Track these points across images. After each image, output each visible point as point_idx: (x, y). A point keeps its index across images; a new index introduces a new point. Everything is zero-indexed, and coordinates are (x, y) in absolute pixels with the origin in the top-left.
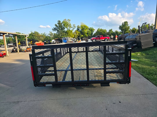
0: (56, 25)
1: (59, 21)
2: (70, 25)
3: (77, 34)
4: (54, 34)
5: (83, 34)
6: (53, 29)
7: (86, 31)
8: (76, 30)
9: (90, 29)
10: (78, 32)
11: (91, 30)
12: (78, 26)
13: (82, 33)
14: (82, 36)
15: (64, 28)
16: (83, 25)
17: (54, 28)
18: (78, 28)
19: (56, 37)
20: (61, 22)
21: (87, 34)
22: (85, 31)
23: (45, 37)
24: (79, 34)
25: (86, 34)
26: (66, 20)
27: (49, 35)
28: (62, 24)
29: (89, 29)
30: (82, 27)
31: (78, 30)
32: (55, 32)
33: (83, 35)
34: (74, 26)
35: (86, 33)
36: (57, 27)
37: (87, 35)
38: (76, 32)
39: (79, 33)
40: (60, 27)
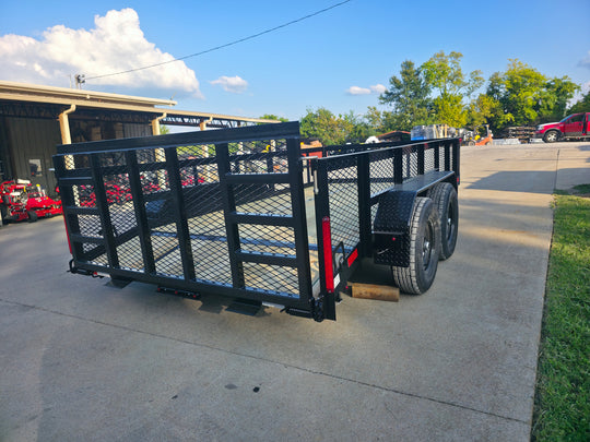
0: (394, 81)
1: (408, 65)
2: (458, 75)
3: (487, 112)
4: (387, 115)
5: (513, 111)
6: (384, 95)
7: (529, 97)
8: (484, 92)
9: (553, 87)
10: (490, 103)
11: (560, 88)
12: (496, 74)
13: (508, 104)
14: (509, 116)
15: (427, 91)
16: (518, 69)
17: (386, 93)
18: (492, 86)
19: (391, 127)
20: (416, 67)
21: (536, 107)
22: (522, 95)
23: (350, 128)
24: (493, 110)
25: (528, 111)
26: (442, 56)
27: (366, 121)
28: (419, 73)
29: (548, 86)
30: (511, 80)
31: (492, 92)
32: (390, 108)
33: (515, 115)
34: (477, 79)
35: (531, 104)
36: (399, 88)
37: (533, 115)
38: (480, 102)
39: (494, 105)
40: (410, 86)
